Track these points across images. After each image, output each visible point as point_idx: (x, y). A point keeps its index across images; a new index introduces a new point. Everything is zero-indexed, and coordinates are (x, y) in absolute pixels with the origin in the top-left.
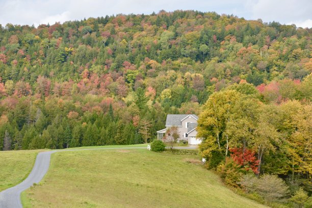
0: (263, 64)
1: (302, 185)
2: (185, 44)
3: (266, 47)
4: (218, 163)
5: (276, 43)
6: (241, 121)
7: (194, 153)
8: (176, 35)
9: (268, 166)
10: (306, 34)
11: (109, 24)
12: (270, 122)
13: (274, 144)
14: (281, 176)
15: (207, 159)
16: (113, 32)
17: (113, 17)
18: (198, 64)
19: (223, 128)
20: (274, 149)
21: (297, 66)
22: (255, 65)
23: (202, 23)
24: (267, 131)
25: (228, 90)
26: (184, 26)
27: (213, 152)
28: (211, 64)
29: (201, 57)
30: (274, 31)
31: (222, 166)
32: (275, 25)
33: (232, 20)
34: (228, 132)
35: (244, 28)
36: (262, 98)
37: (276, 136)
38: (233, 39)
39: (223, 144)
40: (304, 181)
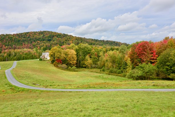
0: (62, 42)
1: (70, 66)
2: (46, 38)
3: (62, 38)
4: (53, 62)
5: (64, 38)
6: (58, 54)
7: (48, 60)
8: (44, 36)
9: (63, 62)
11: (29, 34)
12: (64, 53)
14: (66, 64)
15: (51, 62)
16: (30, 35)
17: (30, 32)
18: (49, 42)
19: (54, 55)
20: (65, 59)
21: (69, 42)
23: (49, 33)
24: (63, 55)
25: (55, 47)
26: (45, 34)
27: (52, 60)
28: (51, 42)
29: (49, 40)
30: (64, 35)
31: (54, 63)
33: (56, 33)
34: (55, 56)
35: (58, 35)
36: (62, 49)
37: (65, 56)
38: (56, 37)
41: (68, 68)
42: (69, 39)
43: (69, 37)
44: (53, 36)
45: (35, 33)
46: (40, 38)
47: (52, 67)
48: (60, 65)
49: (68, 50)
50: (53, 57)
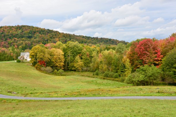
0: (46, 39)
1: (56, 69)
2: (25, 34)
3: (46, 35)
4: (35, 65)
5: (49, 34)
6: (41, 54)
7: (29, 62)
8: (22, 32)
9: (48, 65)
10: (56, 32)
11: (2, 28)
12: (48, 54)
13: (49, 59)
14: (51, 67)
15: (32, 64)
16: (4, 30)
17: (3, 27)
18: (29, 39)
19: (36, 56)
20: (49, 60)
21: (54, 40)
22: (44, 40)
23: (29, 29)
24: (47, 56)
25: (37, 46)
26: (24, 29)
27: (34, 62)
28: (32, 39)
29: (30, 37)
30: (48, 31)
31: (36, 65)
32: (48, 30)
33: (38, 28)
34: (38, 56)
35: (41, 30)
36: (46, 48)
37: (50, 57)
38: (38, 33)
39: (36, 60)
40: (57, 68)
41: (54, 72)
42: (54, 36)
43: (55, 33)
44: (35, 32)
45: (11, 28)
46: (18, 35)
47: (33, 70)
48: (43, 68)
49: (54, 49)
50: (34, 57)
